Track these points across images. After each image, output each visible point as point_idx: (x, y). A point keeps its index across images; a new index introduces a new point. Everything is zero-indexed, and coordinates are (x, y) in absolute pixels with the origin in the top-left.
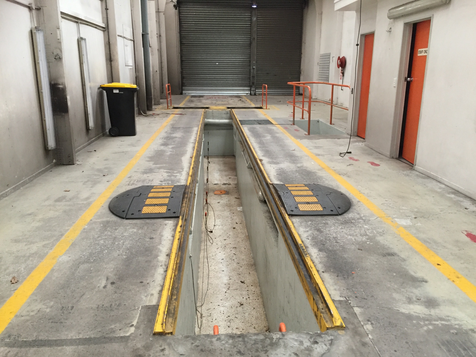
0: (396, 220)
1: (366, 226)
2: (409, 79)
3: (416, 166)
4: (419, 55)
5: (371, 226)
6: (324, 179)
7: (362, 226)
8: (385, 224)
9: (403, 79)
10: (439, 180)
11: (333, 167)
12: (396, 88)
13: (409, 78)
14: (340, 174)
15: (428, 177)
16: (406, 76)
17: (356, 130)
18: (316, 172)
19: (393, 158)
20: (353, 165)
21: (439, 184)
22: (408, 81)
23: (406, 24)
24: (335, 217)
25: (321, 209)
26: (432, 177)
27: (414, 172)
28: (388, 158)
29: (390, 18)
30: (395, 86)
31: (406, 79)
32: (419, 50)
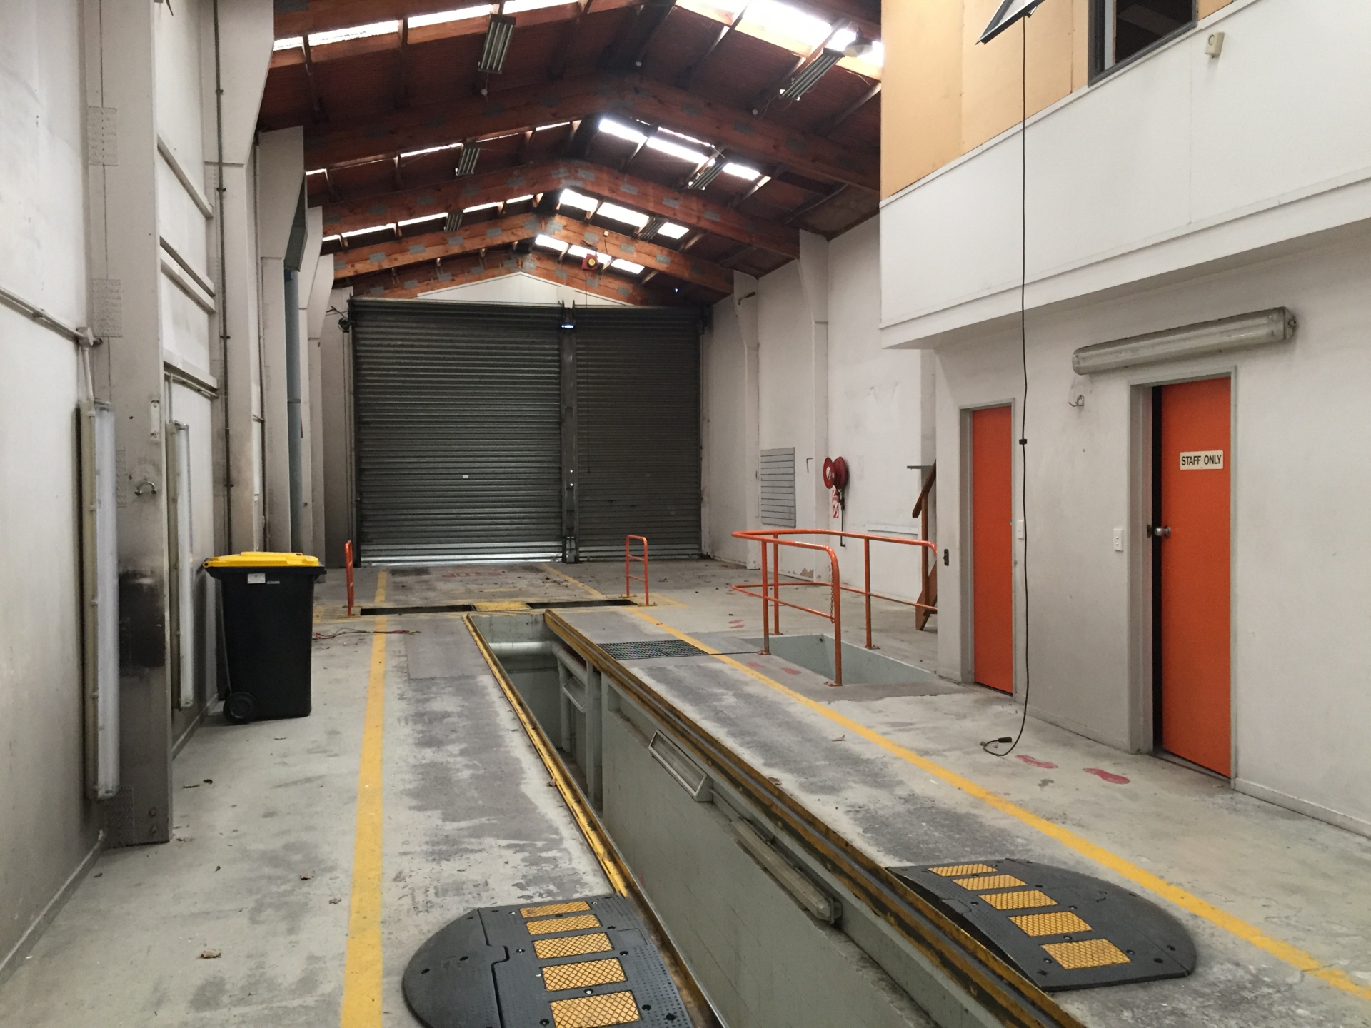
0: (1359, 975)
1: (1300, 1011)
2: (1159, 530)
3: (1240, 779)
4: (1183, 468)
5: (1316, 1009)
6: (1018, 837)
7: (1290, 1013)
8: (1344, 994)
9: (1142, 531)
10: (1339, 820)
11: (1005, 794)
12: (1125, 556)
13: (1160, 526)
14: (1048, 819)
15: (1295, 812)
16: (1150, 523)
17: (970, 667)
18: (974, 815)
19: (1138, 752)
20: (1052, 782)
21: (1347, 835)
22: (1159, 534)
23: (1135, 389)
24: (1181, 982)
25: (1121, 958)
26: (1308, 812)
27: (1240, 797)
28: (1126, 752)
29: (1079, 371)
30: (1119, 548)
31: (1151, 531)
32: (1183, 454)
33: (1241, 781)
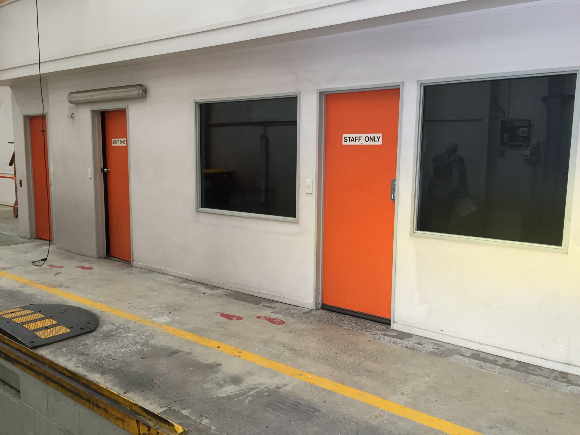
0: (154, 319)
1: (130, 335)
2: (105, 170)
4: (113, 145)
5: (135, 333)
8: (147, 326)
9: (99, 170)
10: (164, 271)
12: (93, 180)
13: (106, 168)
15: (151, 271)
16: (102, 167)
17: (34, 231)
19: (100, 258)
20: (60, 273)
21: (166, 276)
23: (93, 112)
25: (67, 330)
26: (155, 270)
29: (71, 102)
30: (90, 177)
31: (102, 170)
32: (113, 140)
33: (135, 263)
